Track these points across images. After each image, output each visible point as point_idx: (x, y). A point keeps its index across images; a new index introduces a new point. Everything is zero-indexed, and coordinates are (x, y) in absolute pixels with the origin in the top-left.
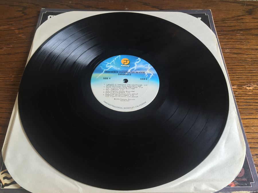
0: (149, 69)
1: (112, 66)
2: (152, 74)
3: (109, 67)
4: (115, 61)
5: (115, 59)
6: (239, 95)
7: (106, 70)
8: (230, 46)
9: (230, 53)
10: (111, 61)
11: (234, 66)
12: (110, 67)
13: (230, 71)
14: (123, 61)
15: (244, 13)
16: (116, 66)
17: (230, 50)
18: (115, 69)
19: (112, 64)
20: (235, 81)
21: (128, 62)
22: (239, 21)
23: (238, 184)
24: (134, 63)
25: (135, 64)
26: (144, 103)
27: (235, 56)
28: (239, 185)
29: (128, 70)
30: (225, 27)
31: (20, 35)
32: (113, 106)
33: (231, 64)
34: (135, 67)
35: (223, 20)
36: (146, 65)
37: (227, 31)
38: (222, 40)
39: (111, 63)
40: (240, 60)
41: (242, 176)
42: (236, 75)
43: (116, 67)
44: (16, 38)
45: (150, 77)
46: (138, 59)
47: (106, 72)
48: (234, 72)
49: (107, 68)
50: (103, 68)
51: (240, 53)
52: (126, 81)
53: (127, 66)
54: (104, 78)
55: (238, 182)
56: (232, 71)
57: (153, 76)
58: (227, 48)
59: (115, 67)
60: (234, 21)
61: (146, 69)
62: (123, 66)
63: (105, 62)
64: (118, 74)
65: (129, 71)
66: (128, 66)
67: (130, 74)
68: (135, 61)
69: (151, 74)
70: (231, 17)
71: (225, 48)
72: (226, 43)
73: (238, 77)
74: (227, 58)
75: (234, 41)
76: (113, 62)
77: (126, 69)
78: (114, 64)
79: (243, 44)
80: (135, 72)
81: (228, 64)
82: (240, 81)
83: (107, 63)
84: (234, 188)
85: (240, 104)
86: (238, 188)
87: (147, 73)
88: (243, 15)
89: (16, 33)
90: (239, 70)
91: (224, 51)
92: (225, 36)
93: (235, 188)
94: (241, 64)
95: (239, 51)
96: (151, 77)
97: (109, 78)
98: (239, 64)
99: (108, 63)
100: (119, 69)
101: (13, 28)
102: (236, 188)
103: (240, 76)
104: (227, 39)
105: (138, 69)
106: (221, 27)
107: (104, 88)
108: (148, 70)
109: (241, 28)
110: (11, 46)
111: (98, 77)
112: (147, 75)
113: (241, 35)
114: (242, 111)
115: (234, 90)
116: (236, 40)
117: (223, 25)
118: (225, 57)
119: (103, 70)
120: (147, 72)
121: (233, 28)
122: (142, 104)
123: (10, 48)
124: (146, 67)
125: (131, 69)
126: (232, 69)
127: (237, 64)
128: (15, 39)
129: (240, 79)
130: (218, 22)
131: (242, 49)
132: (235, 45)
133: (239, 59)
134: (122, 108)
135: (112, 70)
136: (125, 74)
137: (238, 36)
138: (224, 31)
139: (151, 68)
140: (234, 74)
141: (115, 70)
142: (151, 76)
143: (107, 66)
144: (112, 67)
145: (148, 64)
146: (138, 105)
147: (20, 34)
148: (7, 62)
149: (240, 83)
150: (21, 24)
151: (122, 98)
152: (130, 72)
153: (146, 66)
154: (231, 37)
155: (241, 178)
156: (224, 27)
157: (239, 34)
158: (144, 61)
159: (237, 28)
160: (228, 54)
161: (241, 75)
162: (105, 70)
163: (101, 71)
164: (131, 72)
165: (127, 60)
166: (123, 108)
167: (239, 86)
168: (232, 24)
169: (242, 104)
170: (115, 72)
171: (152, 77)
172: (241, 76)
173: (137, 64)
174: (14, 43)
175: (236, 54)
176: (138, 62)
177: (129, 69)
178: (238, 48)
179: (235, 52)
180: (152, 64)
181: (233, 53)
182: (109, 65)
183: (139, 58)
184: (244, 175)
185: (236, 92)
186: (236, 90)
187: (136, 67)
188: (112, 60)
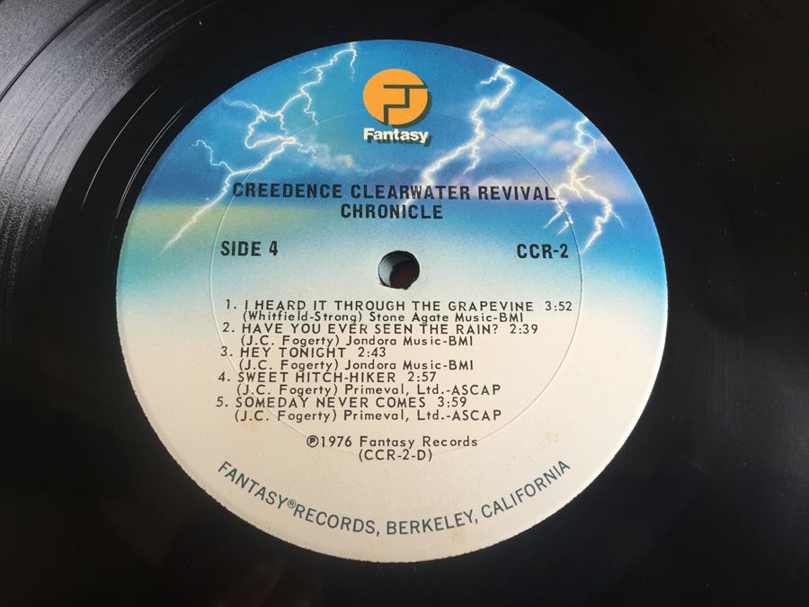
0: (581, 160)
1: (292, 141)
2: (605, 201)
3: (268, 148)
4: (312, 90)
5: (312, 76)
7: (242, 172)
10: (286, 97)
12: (275, 145)
14: (375, 96)
16: (321, 140)
18: (315, 161)
19: (296, 119)
21: (419, 99)
24: (467, 110)
25: (474, 116)
26: (550, 476)
29: (416, 175)
32: (298, 509)
34: (474, 149)
36: (560, 125)
39: (285, 114)
43: (327, 148)
45: (590, 228)
46: (490, 71)
47: (247, 191)
49: (255, 157)
50: (218, 159)
52: (403, 270)
53: (406, 135)
54: (228, 249)
57: (612, 219)
59: (312, 148)
61: (558, 166)
62: (382, 135)
63: (236, 103)
64: (338, 203)
65: (427, 179)
66: (414, 135)
67: (430, 210)
68: (472, 94)
69: (597, 208)
76: (302, 102)
77: (402, 168)
78: (308, 121)
80: (474, 192)
83: (250, 115)
87: (565, 194)
96: (598, 232)
97: (264, 249)
99: (262, 115)
100: (345, 163)
105: (495, 165)
107: (225, 339)
108: (572, 171)
111: (179, 235)
112: (563, 218)
119: (222, 172)
120: (571, 186)
122: (539, 484)
124: (560, 147)
125: (439, 165)
134: (369, 527)
135: (288, 175)
136: (395, 211)
139: (600, 154)
141: (316, 171)
142: (599, 222)
143: (251, 141)
144: (290, 149)
145: (578, 119)
146: (504, 492)
151: (377, 430)
152: (436, 193)
153: (557, 136)
158: (543, 95)
162: (234, 173)
163: (199, 185)
164: (445, 193)
165: (407, 88)
166: (381, 526)
170: (312, 191)
171: (606, 227)
173: (486, 114)
176: (493, 103)
177: (426, 162)
180: (604, 122)
182: (270, 127)
183: (502, 71)
187: (481, 143)
188: (295, 90)
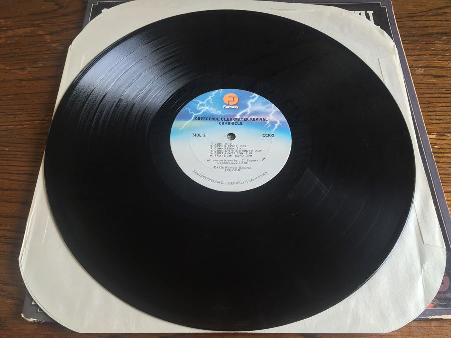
6: (441, 151)
8: (424, 63)
9: (425, 75)
11: (431, 99)
13: (424, 108)
15: (448, 3)
17: (425, 70)
20: (434, 126)
22: (440, 18)
23: (439, 303)
27: (434, 80)
28: (441, 306)
30: (415, 27)
31: (53, 45)
33: (425, 95)
35: (412, 15)
37: (419, 35)
38: (410, 51)
40: (442, 88)
41: (446, 289)
42: (436, 115)
44: (48, 50)
48: (431, 109)
51: (443, 76)
55: (439, 301)
56: (429, 107)
58: (419, 67)
60: (432, 18)
70: (425, 10)
71: (416, 67)
72: (417, 56)
73: (438, 117)
74: (419, 85)
75: (430, 53)
79: (447, 59)
81: (422, 96)
82: (443, 125)
84: (432, 310)
85: (443, 166)
86: (439, 310)
88: (447, 7)
89: (47, 41)
90: (440, 105)
91: (415, 72)
92: (415, 44)
93: (434, 310)
94: (444, 95)
95: (441, 72)
98: (440, 95)
101: (41, 33)
102: (436, 310)
103: (442, 117)
104: (419, 49)
106: (409, 27)
109: (444, 31)
110: (40, 65)
113: (443, 42)
114: (446, 179)
115: (432, 142)
116: (435, 52)
117: (412, 24)
118: (416, 81)
121: (430, 31)
123: (38, 68)
126: (428, 104)
127: (437, 95)
128: (46, 52)
129: (442, 121)
130: (402, 20)
131: (445, 68)
132: (433, 61)
133: (441, 85)
137: (439, 45)
138: (414, 35)
140: (432, 114)
147: (55, 43)
148: (35, 93)
149: (442, 130)
150: (55, 25)
154: (426, 46)
155: (445, 293)
156: (413, 27)
157: (441, 40)
159: (437, 29)
160: (421, 76)
161: (444, 115)
167: (441, 135)
168: (428, 23)
169: (445, 166)
172: (444, 117)
174: (44, 58)
175: (435, 77)
178: (438, 67)
179: (434, 73)
181: (430, 75)
184: (449, 288)
185: (436, 144)
186: (435, 142)
